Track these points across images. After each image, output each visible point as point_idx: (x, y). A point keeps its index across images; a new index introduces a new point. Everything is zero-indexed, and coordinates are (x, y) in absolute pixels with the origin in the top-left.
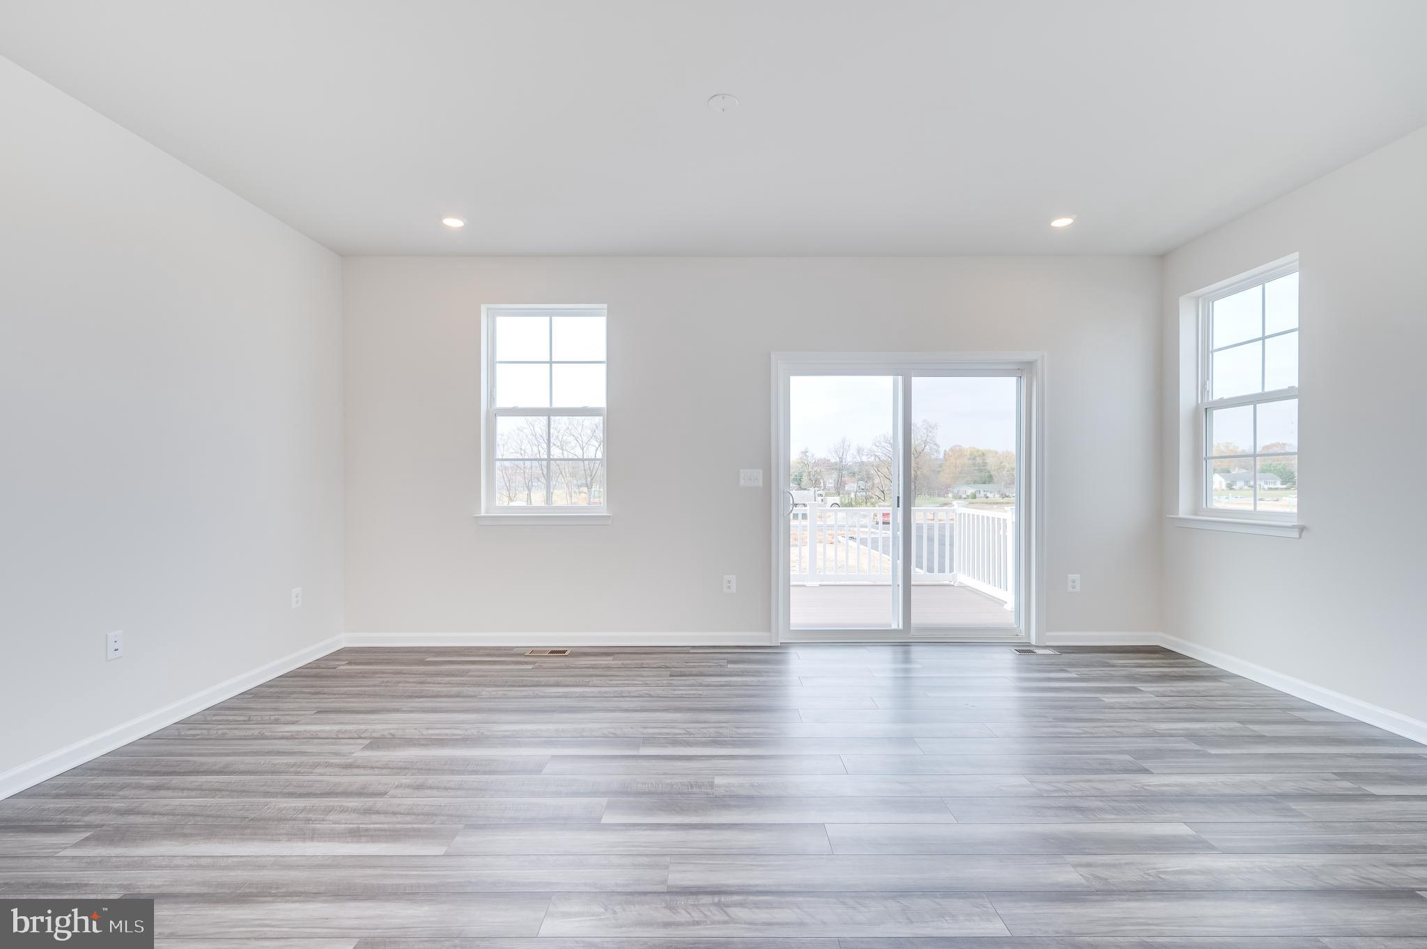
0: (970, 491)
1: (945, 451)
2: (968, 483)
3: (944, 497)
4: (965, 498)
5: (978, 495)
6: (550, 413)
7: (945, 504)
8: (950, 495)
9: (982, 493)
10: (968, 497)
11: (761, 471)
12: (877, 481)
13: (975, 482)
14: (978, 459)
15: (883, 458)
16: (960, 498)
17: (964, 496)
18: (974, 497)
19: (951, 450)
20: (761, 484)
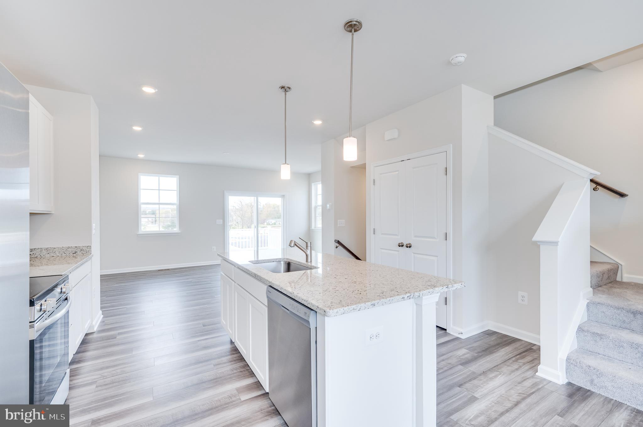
0: (273, 221)
1: (263, 205)
2: (272, 219)
3: (263, 224)
4: (271, 225)
5: (276, 223)
6: (159, 204)
7: (263, 227)
8: (266, 223)
9: (278, 223)
10: (272, 224)
11: (222, 220)
12: (234, 218)
13: (275, 218)
14: (276, 208)
15: (237, 208)
16: (270, 224)
17: (271, 224)
18: (275, 224)
19: (266, 204)
20: (222, 223)
